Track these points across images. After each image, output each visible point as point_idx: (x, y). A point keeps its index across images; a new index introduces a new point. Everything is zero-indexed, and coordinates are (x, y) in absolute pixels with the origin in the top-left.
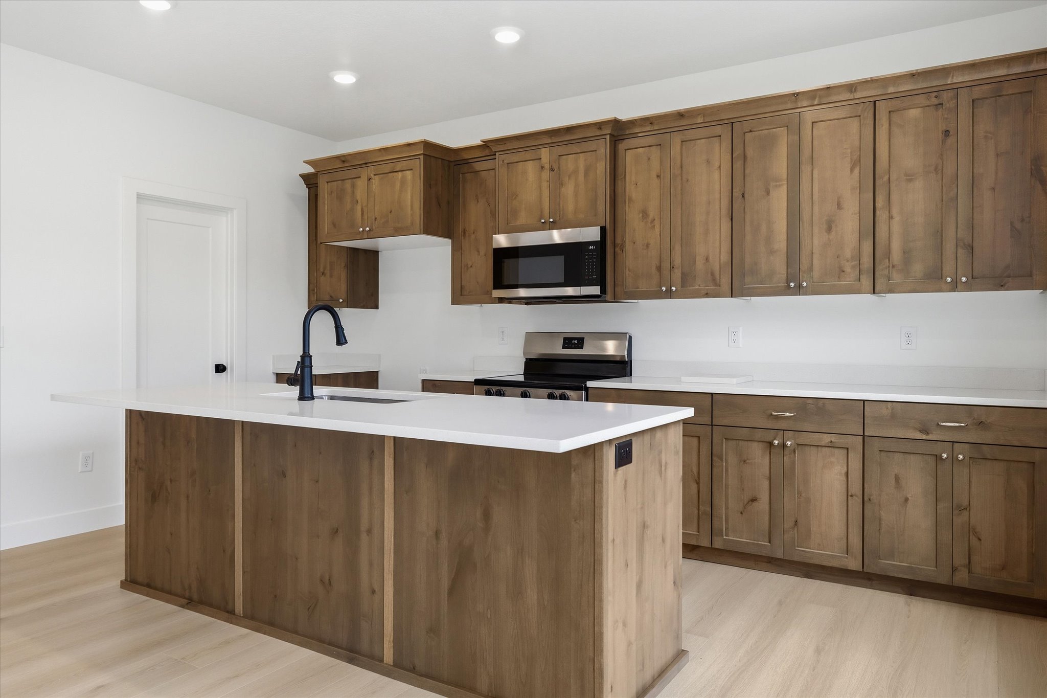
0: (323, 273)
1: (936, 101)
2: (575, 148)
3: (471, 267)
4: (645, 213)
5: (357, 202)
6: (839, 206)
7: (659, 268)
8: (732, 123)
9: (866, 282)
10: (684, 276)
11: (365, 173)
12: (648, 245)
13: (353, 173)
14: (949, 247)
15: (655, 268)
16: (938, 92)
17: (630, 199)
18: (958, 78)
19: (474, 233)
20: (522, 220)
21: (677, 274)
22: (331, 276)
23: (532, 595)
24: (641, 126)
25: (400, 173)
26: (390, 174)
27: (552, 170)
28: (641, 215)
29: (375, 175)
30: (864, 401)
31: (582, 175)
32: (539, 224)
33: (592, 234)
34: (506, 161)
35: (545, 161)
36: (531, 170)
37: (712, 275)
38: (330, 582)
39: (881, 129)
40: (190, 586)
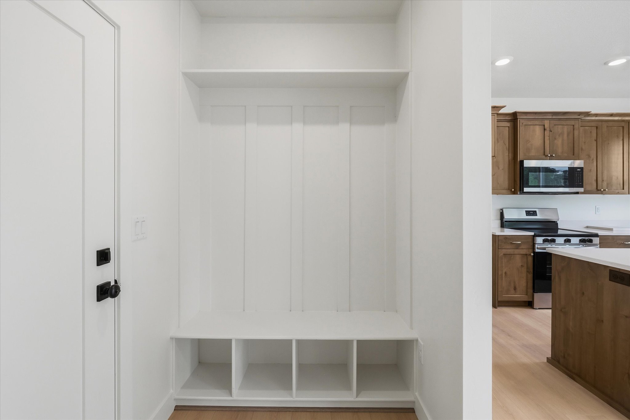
2: (563, 122)
3: (494, 175)
7: (597, 181)
8: (629, 122)
10: (607, 184)
12: (590, 170)
15: (594, 180)
17: (582, 149)
20: (533, 153)
21: (605, 184)
24: (591, 117)
27: (551, 131)
28: (587, 157)
31: (565, 136)
32: (544, 157)
33: (578, 163)
34: (524, 124)
35: (547, 126)
36: (538, 130)
37: (620, 184)
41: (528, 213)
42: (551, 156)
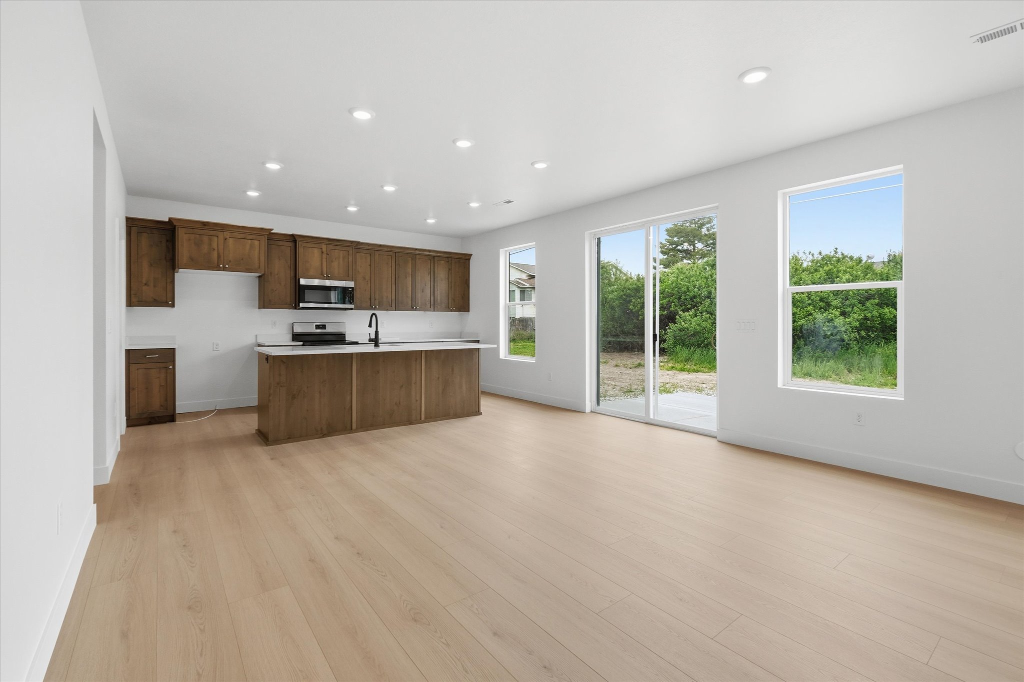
0: (146, 284)
1: (447, 260)
2: (338, 248)
3: (275, 290)
4: (364, 279)
5: (214, 249)
6: (425, 285)
7: (370, 299)
8: (395, 253)
9: (432, 307)
10: (379, 303)
11: (221, 235)
12: (365, 290)
13: (212, 233)
14: (450, 299)
15: (368, 299)
16: (448, 258)
17: (358, 272)
18: (453, 256)
19: (277, 274)
20: (311, 273)
21: (377, 302)
22: (155, 286)
23: (464, 388)
24: (365, 246)
25: (249, 240)
26: (241, 239)
27: (328, 254)
29: (230, 237)
31: (341, 259)
32: (322, 276)
33: (351, 284)
34: (303, 246)
35: (324, 250)
36: (316, 252)
37: (389, 303)
38: (399, 403)
39: (436, 265)
40: (322, 429)
41: (318, 327)
42: (327, 276)
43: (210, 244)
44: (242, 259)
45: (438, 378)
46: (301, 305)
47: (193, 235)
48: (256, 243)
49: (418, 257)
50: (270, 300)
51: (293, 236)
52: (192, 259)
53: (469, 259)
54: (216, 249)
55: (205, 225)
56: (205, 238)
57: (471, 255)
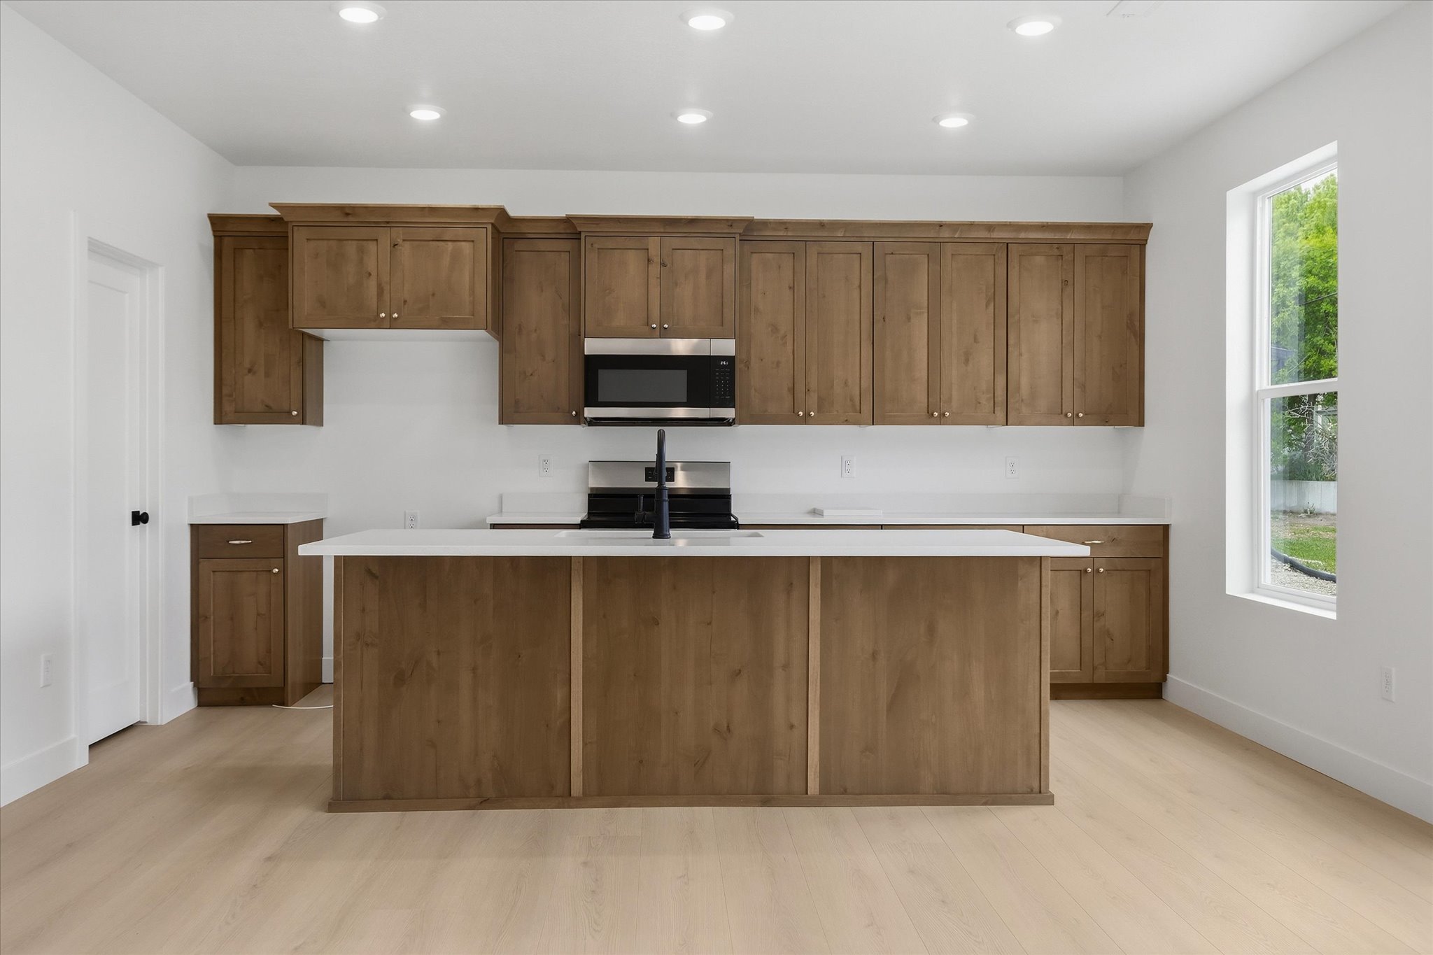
0: (250, 371)
1: (1056, 252)
2: (694, 243)
3: (532, 375)
4: (775, 329)
5: (370, 274)
6: (976, 340)
7: (793, 390)
8: (873, 242)
9: (1000, 414)
10: (821, 401)
11: (385, 236)
12: (778, 363)
13: (364, 232)
14: (1069, 382)
15: (787, 389)
16: (1060, 244)
17: (757, 310)
18: (1076, 236)
19: (536, 330)
20: (620, 320)
21: (813, 399)
22: (267, 375)
24: (774, 229)
25: (450, 243)
26: (431, 243)
27: (663, 265)
28: (770, 329)
29: (404, 240)
30: (1023, 525)
31: (702, 277)
33: (725, 347)
34: (596, 246)
35: (654, 252)
36: (633, 261)
37: (851, 400)
38: (729, 729)
39: (1014, 274)
40: (479, 782)
41: (649, 474)
42: (662, 327)
43: (361, 261)
44: (433, 295)
45: (874, 656)
46: (590, 412)
47: (325, 242)
48: (466, 247)
49: (949, 249)
50: (517, 402)
51: (569, 220)
52: (322, 303)
53: (1142, 245)
54: (374, 274)
55: (347, 214)
56: (351, 248)
57: (1147, 227)
